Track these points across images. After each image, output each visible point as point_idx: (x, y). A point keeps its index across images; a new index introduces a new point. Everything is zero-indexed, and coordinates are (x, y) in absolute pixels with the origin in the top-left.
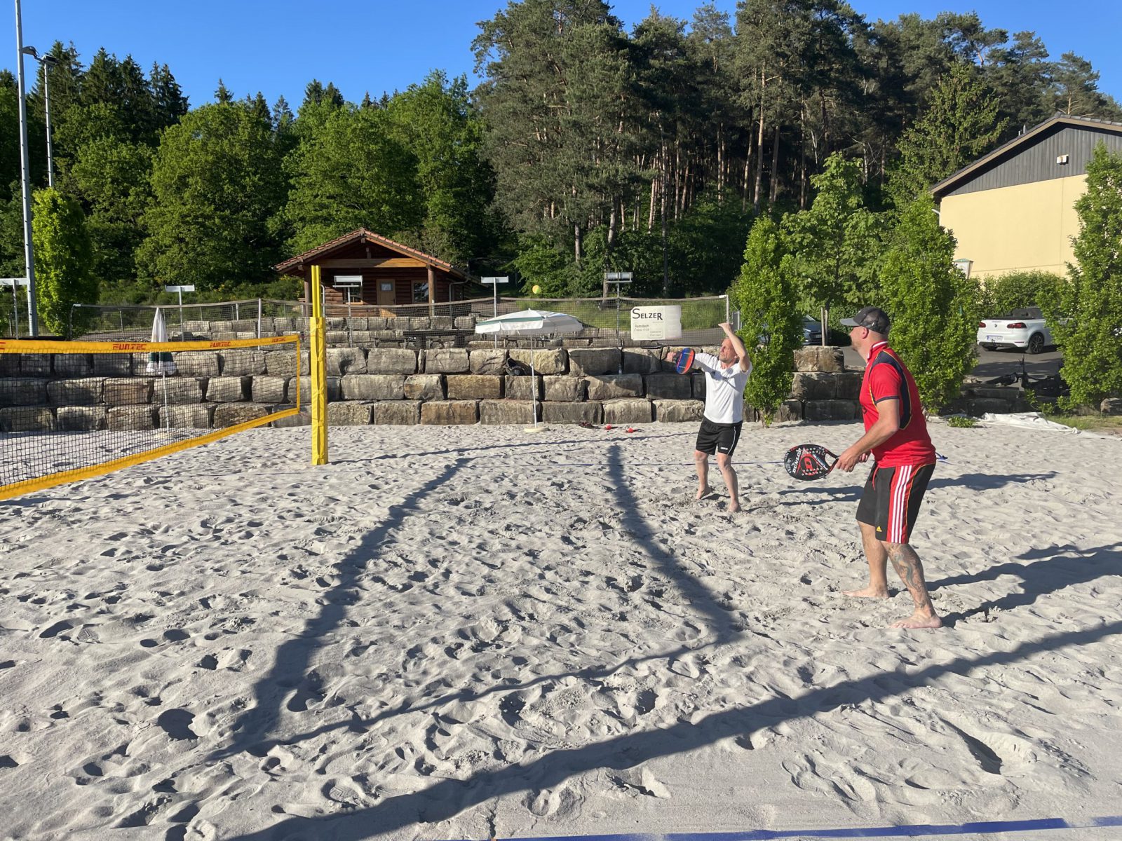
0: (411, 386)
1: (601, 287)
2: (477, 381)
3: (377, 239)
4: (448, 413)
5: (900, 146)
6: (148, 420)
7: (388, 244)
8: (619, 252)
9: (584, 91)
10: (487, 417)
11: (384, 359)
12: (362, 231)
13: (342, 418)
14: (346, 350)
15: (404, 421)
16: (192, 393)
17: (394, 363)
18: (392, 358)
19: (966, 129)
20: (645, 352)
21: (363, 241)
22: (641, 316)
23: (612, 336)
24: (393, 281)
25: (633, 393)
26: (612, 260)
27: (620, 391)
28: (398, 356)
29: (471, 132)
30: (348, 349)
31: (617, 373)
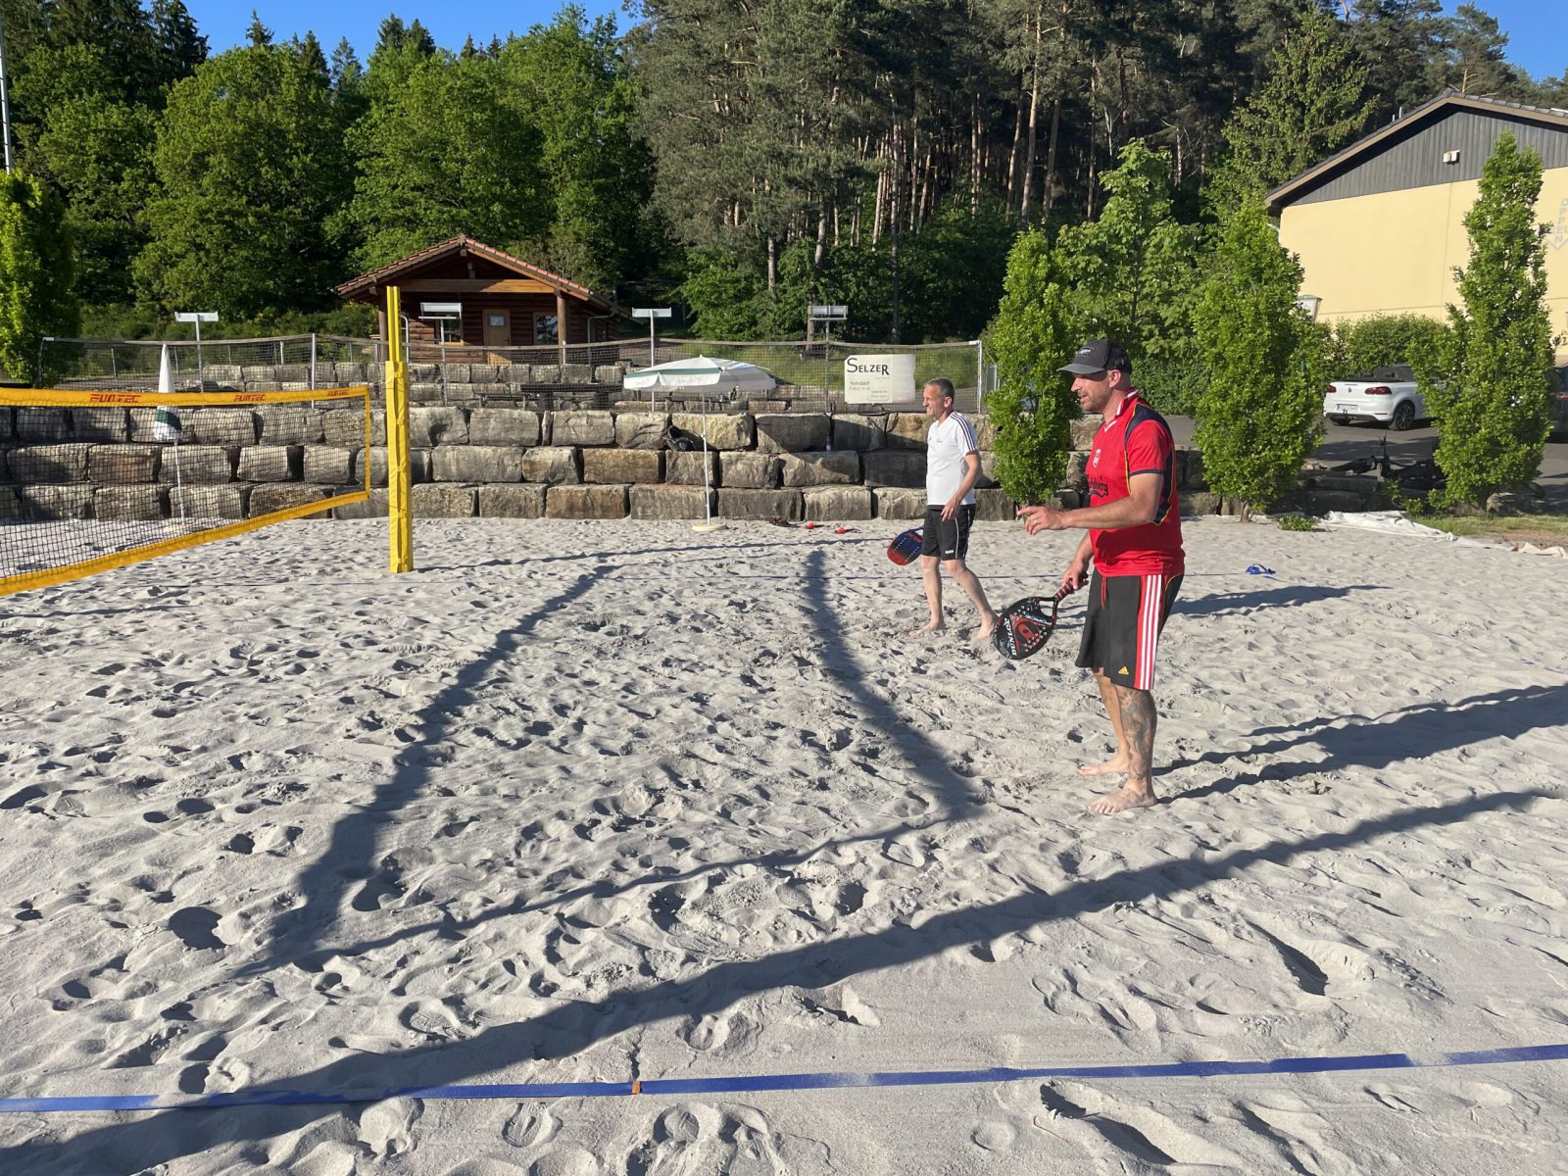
0: (532, 463)
1: (805, 328)
2: (626, 458)
3: (483, 251)
4: (584, 503)
5: (1228, 132)
6: (154, 507)
7: (499, 258)
8: (830, 276)
9: (782, 42)
10: (639, 509)
11: (492, 423)
12: (462, 238)
13: (434, 507)
14: (439, 410)
15: (522, 512)
16: (217, 469)
17: (507, 431)
18: (505, 422)
19: (1319, 111)
20: (862, 420)
21: (463, 253)
22: (858, 368)
23: (819, 397)
24: (507, 312)
25: (846, 478)
26: (820, 288)
27: (828, 475)
28: (513, 420)
29: (619, 97)
30: (442, 409)
31: (825, 449)
